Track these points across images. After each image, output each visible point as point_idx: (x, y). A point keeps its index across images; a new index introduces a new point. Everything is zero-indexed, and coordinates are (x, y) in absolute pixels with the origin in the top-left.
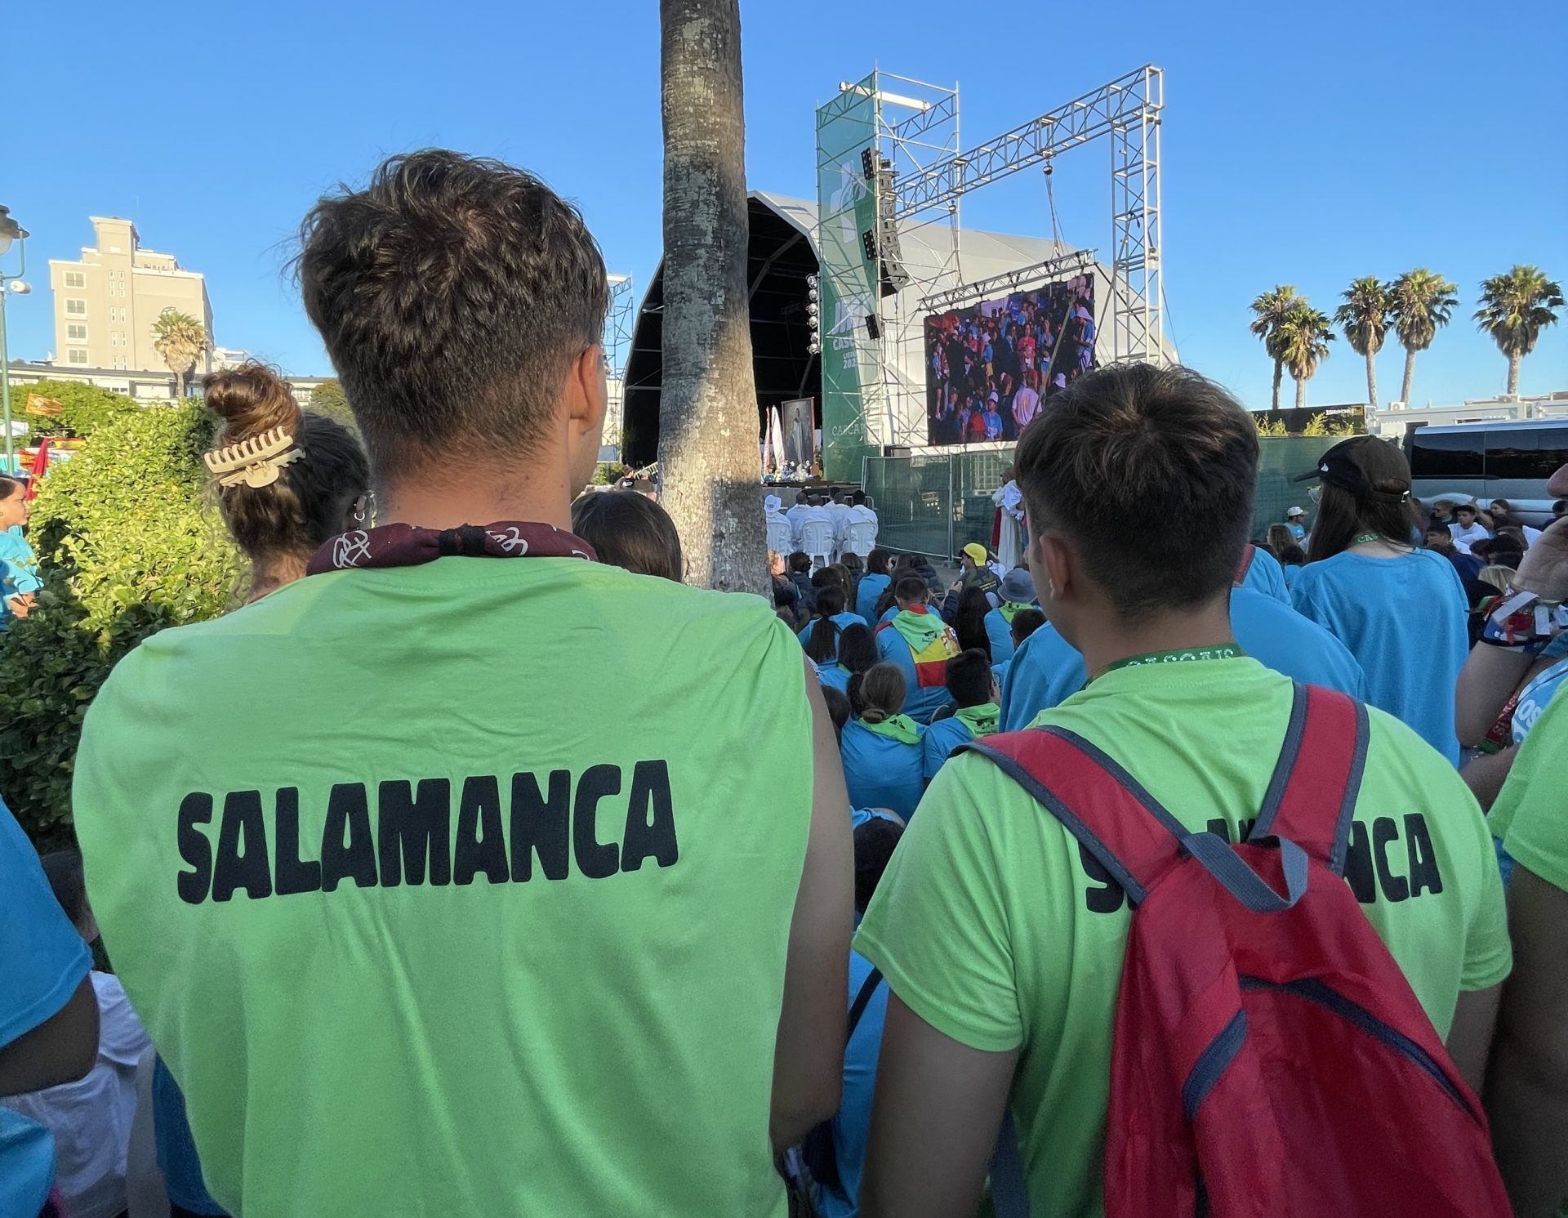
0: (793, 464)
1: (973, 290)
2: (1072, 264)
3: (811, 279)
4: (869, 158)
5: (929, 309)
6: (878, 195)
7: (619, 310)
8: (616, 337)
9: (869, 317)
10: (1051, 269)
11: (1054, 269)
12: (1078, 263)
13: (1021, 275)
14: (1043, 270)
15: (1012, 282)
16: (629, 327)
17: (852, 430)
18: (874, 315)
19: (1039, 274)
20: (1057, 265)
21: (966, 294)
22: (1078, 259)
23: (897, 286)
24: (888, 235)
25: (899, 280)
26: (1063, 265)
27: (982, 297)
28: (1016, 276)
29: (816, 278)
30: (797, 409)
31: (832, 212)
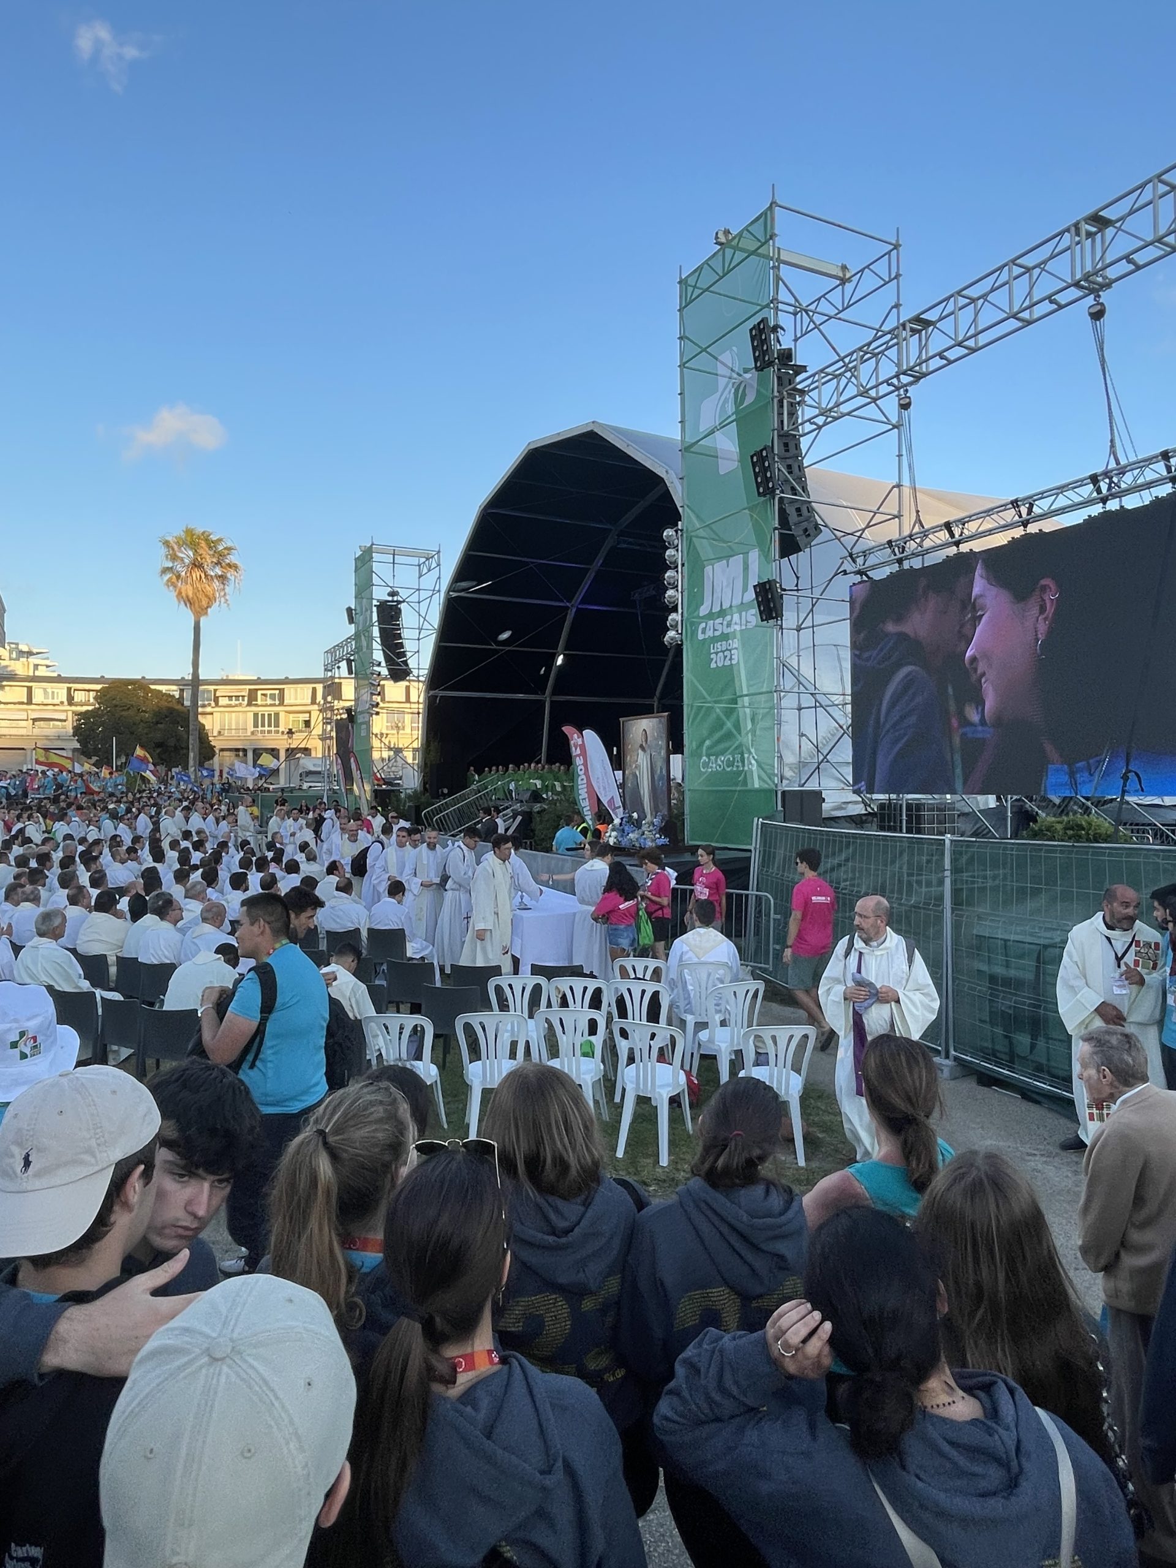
0: (635, 815)
2: (1149, 475)
3: (668, 533)
4: (762, 334)
5: (860, 573)
6: (776, 394)
7: (424, 595)
8: (420, 629)
9: (759, 584)
10: (1104, 487)
11: (1109, 489)
12: (1165, 473)
13: (1036, 502)
14: (1088, 490)
15: (1020, 516)
16: (435, 617)
17: (730, 764)
18: (769, 582)
19: (1078, 499)
20: (1115, 480)
21: (927, 544)
22: (1166, 465)
23: (801, 540)
24: (789, 462)
25: (806, 530)
26: (1128, 479)
27: (958, 547)
28: (1027, 505)
29: (676, 531)
30: (644, 730)
31: (701, 430)
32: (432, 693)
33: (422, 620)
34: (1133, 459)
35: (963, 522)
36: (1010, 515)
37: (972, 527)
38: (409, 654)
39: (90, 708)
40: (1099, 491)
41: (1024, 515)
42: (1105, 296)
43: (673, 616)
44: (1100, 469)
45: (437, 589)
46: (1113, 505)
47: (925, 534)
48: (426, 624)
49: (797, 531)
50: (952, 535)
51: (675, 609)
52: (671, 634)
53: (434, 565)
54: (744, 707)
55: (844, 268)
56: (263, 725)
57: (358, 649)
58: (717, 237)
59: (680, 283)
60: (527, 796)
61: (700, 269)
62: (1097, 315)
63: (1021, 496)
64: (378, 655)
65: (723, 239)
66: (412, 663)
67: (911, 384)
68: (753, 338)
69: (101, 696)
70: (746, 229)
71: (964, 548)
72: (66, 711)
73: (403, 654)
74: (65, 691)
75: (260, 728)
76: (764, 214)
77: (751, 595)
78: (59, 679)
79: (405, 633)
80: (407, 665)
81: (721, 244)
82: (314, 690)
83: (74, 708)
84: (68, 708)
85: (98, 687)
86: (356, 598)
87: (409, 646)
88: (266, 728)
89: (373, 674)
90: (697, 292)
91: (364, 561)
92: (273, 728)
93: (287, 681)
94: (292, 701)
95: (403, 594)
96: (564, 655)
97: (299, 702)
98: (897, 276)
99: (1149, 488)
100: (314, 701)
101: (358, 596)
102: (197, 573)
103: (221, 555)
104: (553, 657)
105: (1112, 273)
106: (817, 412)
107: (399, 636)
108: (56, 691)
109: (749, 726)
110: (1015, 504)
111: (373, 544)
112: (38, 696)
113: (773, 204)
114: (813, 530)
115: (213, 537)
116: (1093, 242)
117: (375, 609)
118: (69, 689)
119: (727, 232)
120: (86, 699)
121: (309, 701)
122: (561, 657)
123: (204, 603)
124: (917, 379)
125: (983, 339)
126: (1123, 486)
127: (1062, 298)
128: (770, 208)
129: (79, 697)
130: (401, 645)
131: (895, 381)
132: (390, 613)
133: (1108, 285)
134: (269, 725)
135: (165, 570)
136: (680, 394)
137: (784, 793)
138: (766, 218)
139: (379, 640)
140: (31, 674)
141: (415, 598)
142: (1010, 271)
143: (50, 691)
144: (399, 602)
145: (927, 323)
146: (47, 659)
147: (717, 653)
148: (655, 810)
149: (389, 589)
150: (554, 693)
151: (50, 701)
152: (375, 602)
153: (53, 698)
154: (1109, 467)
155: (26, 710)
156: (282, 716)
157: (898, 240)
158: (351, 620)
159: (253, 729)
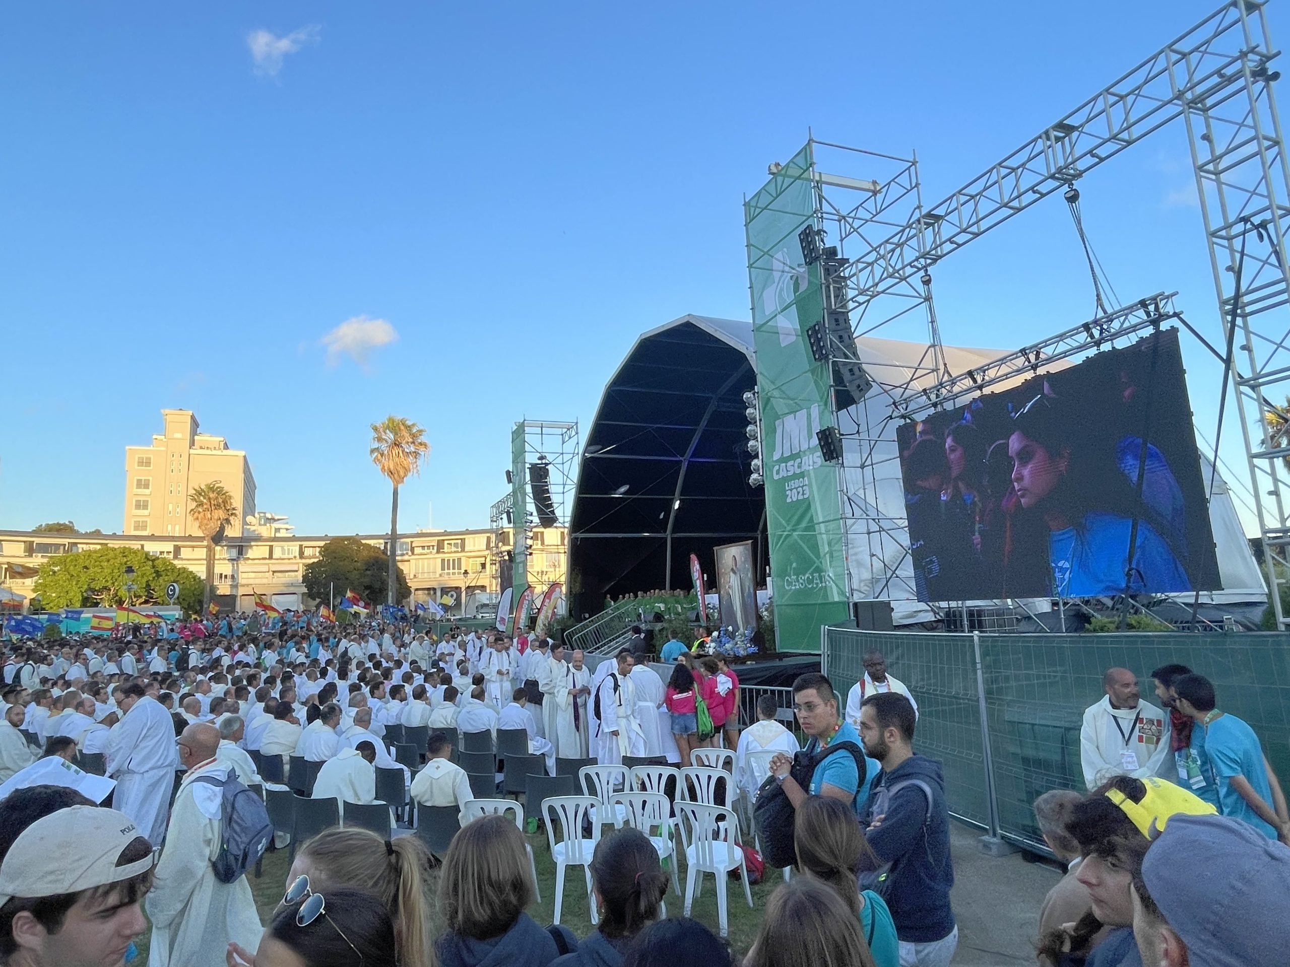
0: (730, 628)
2: (1133, 320)
3: (747, 395)
4: (808, 238)
5: (903, 417)
6: (823, 281)
7: (567, 457)
8: (564, 485)
9: (821, 432)
10: (1096, 333)
11: (1101, 333)
12: (1145, 318)
13: (1042, 350)
14: (1083, 337)
15: (1029, 362)
16: (575, 473)
17: (810, 581)
18: (828, 429)
19: (1075, 344)
20: (1105, 327)
21: (956, 389)
22: (1145, 311)
23: (855, 394)
24: (840, 333)
25: (859, 386)
26: (1116, 325)
27: (981, 390)
28: (1035, 353)
29: (754, 394)
30: (734, 556)
31: (767, 313)
32: (574, 535)
33: (565, 477)
34: (1117, 308)
35: (983, 370)
36: (1020, 362)
37: (991, 374)
38: (555, 505)
39: (316, 560)
40: (1092, 336)
41: (1033, 360)
42: (1077, 184)
43: (755, 462)
44: (1090, 319)
45: (576, 452)
46: (1106, 347)
47: (953, 382)
48: (569, 482)
49: (852, 388)
50: (975, 381)
51: (756, 456)
52: (754, 476)
53: (574, 433)
54: (820, 534)
55: (874, 183)
56: (449, 569)
57: (515, 504)
58: (770, 169)
59: (744, 205)
60: (651, 617)
61: (758, 194)
62: (1073, 198)
63: (1028, 345)
64: (531, 507)
65: (774, 170)
66: (558, 512)
67: (930, 264)
68: (801, 241)
69: (325, 551)
70: (792, 161)
71: (987, 391)
72: (298, 563)
73: (551, 506)
74: (297, 548)
75: (446, 571)
76: (805, 148)
77: (815, 441)
78: (294, 539)
79: (552, 489)
80: (554, 514)
81: (773, 174)
82: (489, 539)
83: (304, 561)
84: (300, 561)
85: (322, 543)
86: (513, 462)
87: (555, 499)
88: (451, 571)
89: (526, 522)
90: (758, 210)
91: (519, 434)
92: (456, 571)
93: (468, 532)
94: (471, 548)
95: (550, 458)
96: (680, 500)
97: (476, 548)
98: (917, 185)
99: (1134, 331)
100: (488, 547)
101: (514, 462)
102: (396, 451)
103: (414, 436)
104: (671, 502)
105: (1081, 165)
106: (856, 292)
107: (547, 491)
108: (291, 548)
109: (827, 549)
110: (1023, 352)
111: (525, 420)
112: (277, 553)
113: (811, 141)
114: (865, 385)
115: (409, 423)
116: (1063, 144)
117: (527, 471)
118: (301, 546)
119: (777, 165)
120: (313, 554)
121: (485, 547)
122: (678, 502)
123: (402, 474)
124: (935, 261)
125: (984, 225)
126: (1112, 330)
127: (1043, 188)
128: (809, 143)
129: (308, 552)
130: (549, 498)
131: (916, 263)
132: (540, 473)
133: (1079, 175)
134: (454, 568)
135: (372, 451)
136: (750, 288)
137: (856, 605)
138: (806, 151)
139: (531, 495)
140: (273, 535)
141: (559, 460)
142: (998, 172)
143: (286, 548)
144: (547, 464)
145: (938, 218)
146: (287, 523)
147: (791, 490)
148: (746, 622)
149: (539, 455)
150: (673, 532)
151: (286, 556)
152: (527, 466)
153: (288, 554)
154: (1098, 317)
155: (268, 564)
156: (463, 560)
157: (914, 159)
158: (510, 481)
159: (441, 572)
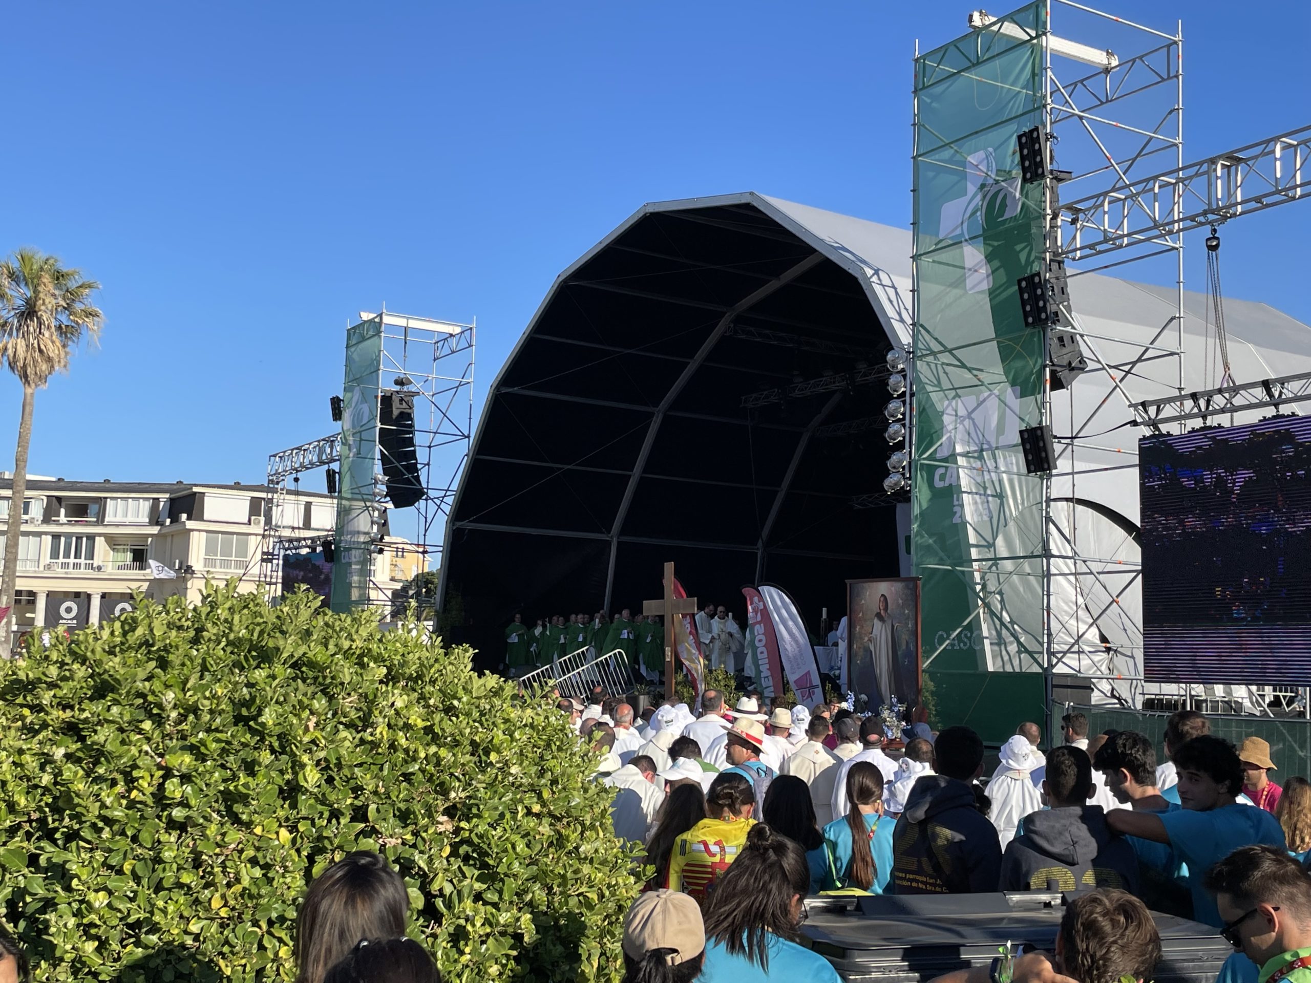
1: (1260, 393)
4: (1035, 144)
5: (1154, 424)
6: (1048, 211)
9: (1028, 430)
18: (1041, 427)
21: (1238, 400)
23: (1064, 375)
25: (1070, 365)
27: (1277, 408)
30: (883, 595)
32: (456, 526)
35: (1282, 381)
37: (1295, 388)
43: (898, 456)
47: (1235, 390)
49: (1060, 366)
50: (1270, 394)
51: (900, 448)
52: (894, 478)
59: (912, 62)
61: (944, 49)
65: (978, 23)
68: (1021, 146)
73: (415, 467)
80: (419, 483)
86: (346, 384)
89: (375, 494)
90: (939, 75)
91: (365, 335)
93: (107, 486)
94: (119, 519)
95: (414, 383)
97: (130, 519)
101: (350, 382)
114: (1077, 363)
117: (378, 402)
124: (1225, 218)
130: (412, 455)
136: (914, 191)
144: (410, 394)
149: (399, 376)
152: (378, 394)
158: (336, 415)
